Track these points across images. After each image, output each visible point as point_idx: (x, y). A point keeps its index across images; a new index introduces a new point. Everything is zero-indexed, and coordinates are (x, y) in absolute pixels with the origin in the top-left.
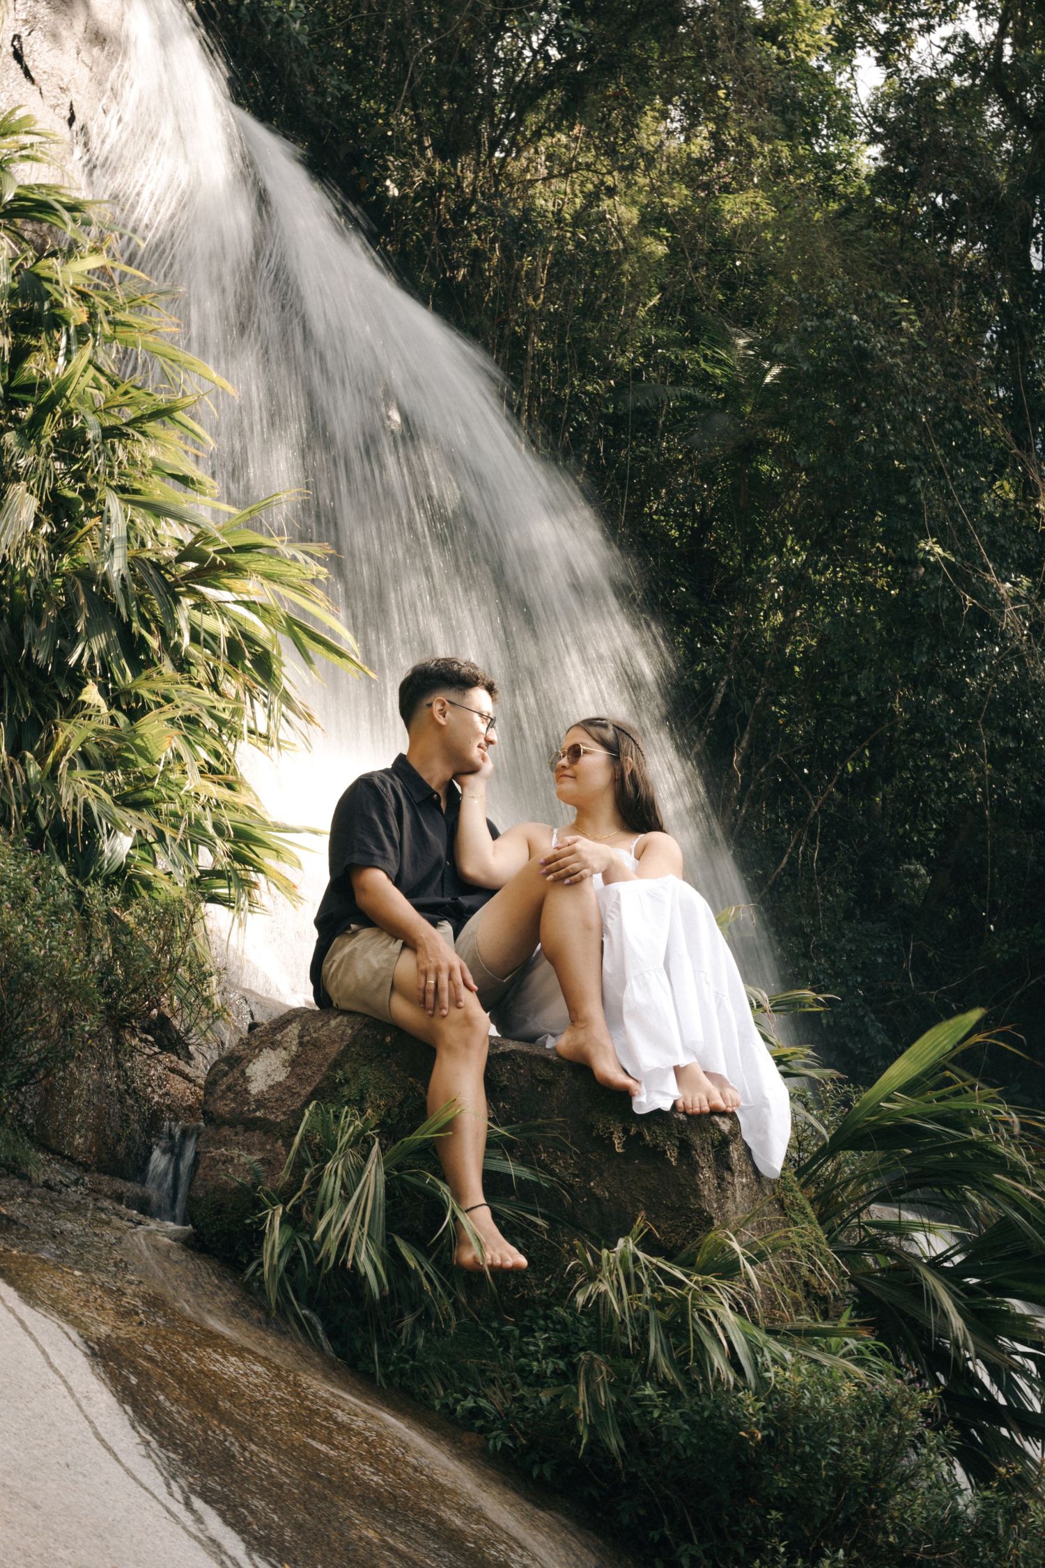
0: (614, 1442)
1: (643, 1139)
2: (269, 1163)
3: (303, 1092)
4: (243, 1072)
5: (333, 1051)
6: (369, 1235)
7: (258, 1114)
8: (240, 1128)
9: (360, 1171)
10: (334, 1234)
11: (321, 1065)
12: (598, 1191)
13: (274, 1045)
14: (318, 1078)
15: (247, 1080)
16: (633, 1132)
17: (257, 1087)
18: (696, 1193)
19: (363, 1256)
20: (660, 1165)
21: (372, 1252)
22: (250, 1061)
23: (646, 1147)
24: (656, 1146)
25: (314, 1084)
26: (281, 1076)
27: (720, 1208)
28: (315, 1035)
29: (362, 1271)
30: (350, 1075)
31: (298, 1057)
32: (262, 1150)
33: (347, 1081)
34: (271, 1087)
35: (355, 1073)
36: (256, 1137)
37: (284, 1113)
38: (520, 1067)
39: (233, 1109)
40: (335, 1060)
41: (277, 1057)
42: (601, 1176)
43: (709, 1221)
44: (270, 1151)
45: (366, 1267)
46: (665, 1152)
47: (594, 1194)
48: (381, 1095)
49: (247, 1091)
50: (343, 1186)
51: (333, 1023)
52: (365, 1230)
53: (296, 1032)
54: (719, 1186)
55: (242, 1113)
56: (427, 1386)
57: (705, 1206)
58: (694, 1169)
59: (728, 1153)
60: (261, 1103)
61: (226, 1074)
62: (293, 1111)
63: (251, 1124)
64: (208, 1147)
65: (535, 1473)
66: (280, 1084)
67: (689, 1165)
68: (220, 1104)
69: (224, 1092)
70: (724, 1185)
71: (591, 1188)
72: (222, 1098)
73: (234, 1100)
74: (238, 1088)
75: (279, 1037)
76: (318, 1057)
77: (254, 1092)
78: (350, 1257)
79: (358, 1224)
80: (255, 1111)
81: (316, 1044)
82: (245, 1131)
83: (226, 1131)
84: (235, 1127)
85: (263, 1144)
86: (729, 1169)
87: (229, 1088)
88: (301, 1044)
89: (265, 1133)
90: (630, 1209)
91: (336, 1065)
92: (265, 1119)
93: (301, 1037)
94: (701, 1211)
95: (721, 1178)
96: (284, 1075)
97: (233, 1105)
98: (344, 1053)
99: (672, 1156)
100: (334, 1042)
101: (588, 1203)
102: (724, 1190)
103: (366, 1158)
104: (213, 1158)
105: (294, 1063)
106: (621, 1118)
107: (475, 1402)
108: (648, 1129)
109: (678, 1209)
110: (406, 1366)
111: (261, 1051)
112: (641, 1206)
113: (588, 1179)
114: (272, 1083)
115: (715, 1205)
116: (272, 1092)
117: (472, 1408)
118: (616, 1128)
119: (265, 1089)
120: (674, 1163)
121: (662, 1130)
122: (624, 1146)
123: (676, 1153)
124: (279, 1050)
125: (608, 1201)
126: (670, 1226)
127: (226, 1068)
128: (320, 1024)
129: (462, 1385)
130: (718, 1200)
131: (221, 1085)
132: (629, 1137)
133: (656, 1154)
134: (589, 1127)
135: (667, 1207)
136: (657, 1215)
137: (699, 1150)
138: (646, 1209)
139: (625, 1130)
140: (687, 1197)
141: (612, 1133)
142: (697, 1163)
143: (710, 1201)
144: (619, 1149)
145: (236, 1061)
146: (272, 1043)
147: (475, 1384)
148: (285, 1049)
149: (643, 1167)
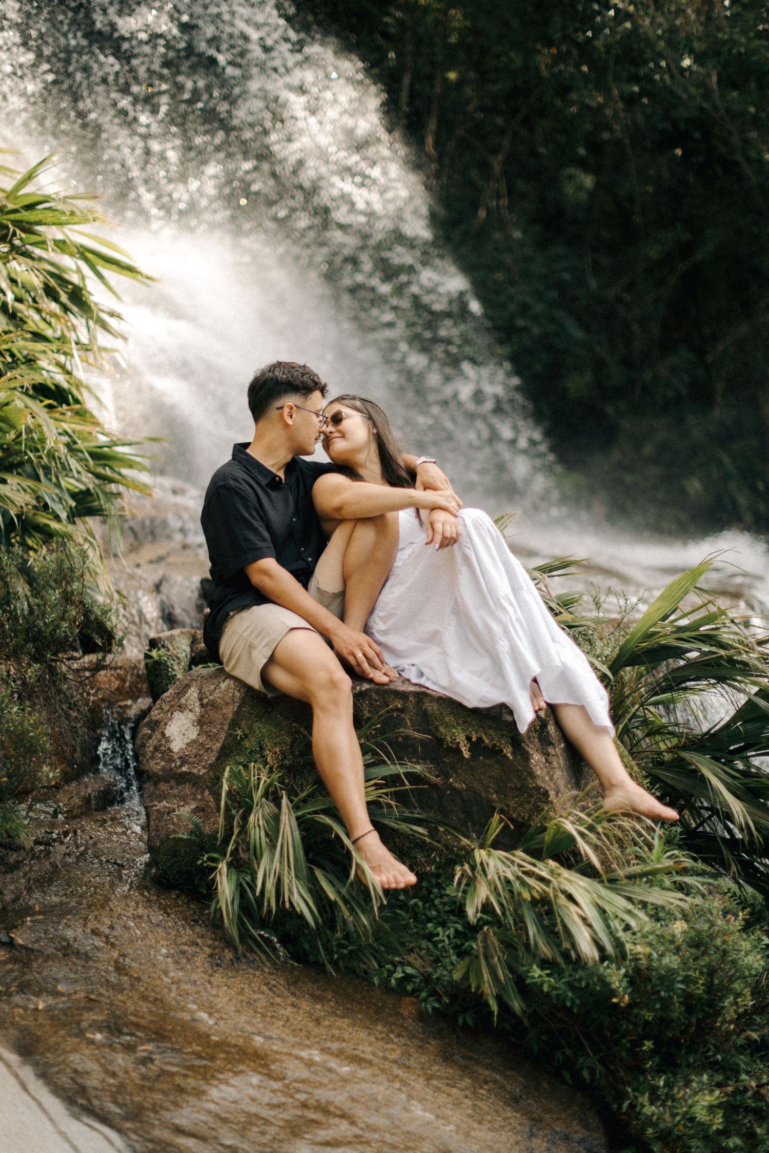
0: (517, 1005)
1: (483, 742)
2: (203, 810)
3: (214, 748)
4: (163, 734)
5: (229, 711)
6: (297, 876)
7: (184, 769)
8: (173, 782)
9: (277, 818)
10: (270, 885)
11: (222, 724)
12: (457, 785)
13: (181, 708)
14: (223, 736)
15: (168, 740)
16: (474, 739)
17: (177, 745)
18: (532, 775)
19: (296, 895)
20: (500, 759)
21: (302, 891)
22: (166, 724)
23: (486, 747)
24: (494, 746)
25: (221, 741)
26: (193, 734)
27: (551, 779)
28: (211, 698)
29: (298, 910)
30: (247, 732)
31: (203, 716)
32: (195, 799)
33: (246, 736)
34: (188, 745)
35: (251, 728)
36: (187, 789)
37: (204, 767)
38: (376, 701)
39: (164, 767)
40: (233, 720)
41: (187, 718)
42: (456, 773)
43: (546, 794)
44: (201, 799)
45: (301, 907)
46: (502, 750)
47: (454, 789)
48: (275, 744)
49: (170, 750)
50: (267, 835)
51: (223, 686)
52: (293, 873)
53: (196, 695)
54: (547, 760)
55: (171, 770)
56: (364, 963)
57: (540, 783)
58: (526, 757)
59: (548, 732)
60: (184, 760)
61: (150, 737)
62: (210, 764)
63: (181, 778)
64: (152, 801)
65: (460, 1021)
66: (194, 741)
67: (521, 755)
68: (152, 763)
69: (153, 753)
70: (550, 759)
71: (451, 784)
72: (152, 758)
73: (162, 759)
74: (163, 748)
75: (183, 701)
76: (217, 717)
77: (176, 750)
78: (287, 899)
79: (286, 868)
80: (181, 766)
81: (213, 705)
82: (178, 785)
83: (163, 787)
84: (169, 782)
85: (195, 794)
86: (551, 744)
87: (156, 749)
88: (202, 705)
89: (194, 785)
90: (484, 795)
91: (234, 724)
92: (190, 773)
93: (201, 699)
94: (538, 788)
95: (547, 754)
96: (196, 733)
97: (163, 763)
98: (237, 713)
99: (508, 752)
100: (227, 704)
101: (450, 794)
102: (550, 763)
103: (279, 806)
104: (158, 811)
105: (201, 722)
106: (463, 729)
107: (404, 972)
108: (486, 735)
109: (520, 789)
110: (346, 952)
111: (172, 714)
112: (492, 791)
113: (447, 777)
114: (188, 741)
115: (547, 779)
116: (190, 749)
117: (402, 977)
118: (461, 738)
119: (184, 747)
120: (511, 758)
121: (496, 732)
122: (469, 750)
123: (510, 749)
124: (187, 712)
125: (466, 790)
126: (517, 803)
127: (149, 732)
128: (213, 687)
129: (390, 957)
130: (548, 773)
131: (149, 747)
132: (472, 744)
133: (495, 752)
134: (440, 741)
135: (511, 788)
136: (506, 796)
137: (526, 741)
138: (496, 792)
139: (469, 738)
140: (525, 779)
141: (459, 743)
142: (528, 752)
143: (543, 777)
144: (467, 755)
145: (155, 724)
146: (180, 706)
147: (399, 955)
148: (191, 711)
149: (487, 761)
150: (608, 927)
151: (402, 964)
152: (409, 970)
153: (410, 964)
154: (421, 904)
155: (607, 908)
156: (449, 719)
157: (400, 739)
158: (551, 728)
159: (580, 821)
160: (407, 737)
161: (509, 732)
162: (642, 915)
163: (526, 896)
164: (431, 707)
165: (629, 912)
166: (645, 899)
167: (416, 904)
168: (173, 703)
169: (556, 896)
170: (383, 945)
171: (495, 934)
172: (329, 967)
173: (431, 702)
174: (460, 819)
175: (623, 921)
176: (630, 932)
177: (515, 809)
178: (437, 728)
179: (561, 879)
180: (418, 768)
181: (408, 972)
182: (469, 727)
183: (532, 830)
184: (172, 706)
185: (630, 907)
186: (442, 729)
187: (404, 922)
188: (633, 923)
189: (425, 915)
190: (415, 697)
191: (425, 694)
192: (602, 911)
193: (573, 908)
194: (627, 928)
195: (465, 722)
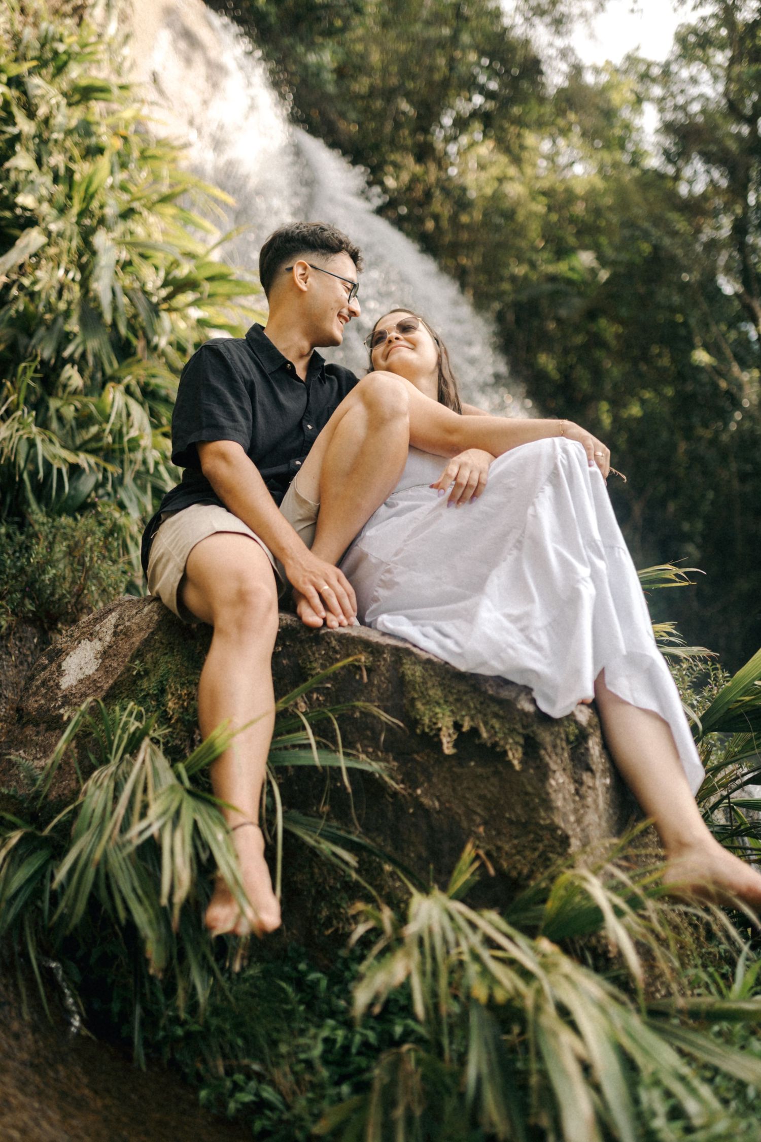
1: (479, 736)
3: (105, 686)
4: (60, 666)
5: (137, 640)
7: (62, 711)
8: (42, 727)
11: (125, 656)
12: (426, 801)
13: (92, 636)
14: (120, 670)
15: (60, 672)
16: (466, 728)
17: (68, 681)
18: (547, 804)
20: (500, 768)
22: (67, 654)
23: (483, 745)
24: (495, 745)
25: (116, 677)
26: (91, 669)
27: (579, 821)
28: (127, 624)
30: (149, 666)
31: (110, 647)
33: (147, 672)
34: (81, 681)
35: (156, 663)
36: (54, 737)
38: (336, 652)
39: (41, 706)
40: (138, 650)
41: (93, 649)
42: (429, 780)
43: (565, 841)
46: (506, 752)
47: (420, 806)
49: (58, 686)
51: (146, 610)
53: (113, 621)
54: (577, 792)
55: (48, 710)
56: (204, 1061)
57: (558, 820)
58: (544, 773)
59: (587, 749)
60: (66, 700)
61: (44, 668)
63: (54, 723)
64: (10, 748)
66: (88, 677)
67: (537, 768)
68: (32, 700)
69: (38, 688)
70: (583, 791)
71: (418, 797)
72: (35, 694)
73: (44, 696)
74: (51, 683)
75: (98, 627)
76: (125, 647)
77: (64, 687)
80: (60, 708)
81: (126, 633)
82: (46, 730)
83: (29, 731)
84: (38, 725)
86: (589, 769)
87: (44, 683)
88: (115, 634)
90: (465, 824)
91: (139, 654)
93: (116, 626)
94: (553, 828)
95: (579, 782)
96: (95, 668)
97: (43, 702)
98: (146, 642)
99: (515, 757)
100: (141, 630)
101: (413, 814)
102: (582, 797)
105: (105, 654)
106: (452, 711)
107: (257, 1094)
108: (486, 724)
109: (525, 825)
110: (180, 1032)
111: (80, 642)
112: (478, 820)
113: (414, 785)
114: (82, 677)
115: (572, 818)
116: (80, 686)
117: (254, 1102)
118: (446, 723)
119: (75, 683)
120: (518, 766)
121: (503, 724)
122: (456, 745)
123: (519, 754)
124: (96, 641)
125: (439, 812)
126: (515, 847)
127: (47, 662)
128: (134, 612)
129: (246, 1061)
130: (576, 811)
131: (37, 680)
132: (461, 735)
133: (495, 755)
134: (413, 723)
135: (511, 822)
136: (499, 833)
137: (549, 749)
138: (486, 823)
139: (457, 726)
140: (535, 810)
141: (440, 729)
142: (547, 765)
143: (565, 814)
144: (448, 749)
145: (57, 654)
146: (91, 634)
147: (262, 1061)
148: (100, 640)
149: (479, 770)
150: (636, 1100)
151: (260, 1078)
152: (268, 1093)
153: (272, 1083)
154: (324, 983)
155: (640, 1059)
156: (435, 693)
157: (357, 715)
158: (594, 746)
159: (616, 888)
160: (366, 714)
161: (524, 727)
162: (705, 1091)
163: (480, 992)
164: (412, 671)
165: (682, 1079)
166: (716, 1061)
167: (318, 981)
168: (84, 630)
169: (538, 1008)
170: (245, 1038)
171: (419, 1062)
172: (139, 1051)
173: (415, 663)
174: (420, 857)
175: (668, 1094)
176: (679, 1124)
177: (509, 856)
178: (413, 700)
179: (556, 977)
180: (375, 767)
181: (265, 1095)
182: (460, 710)
183: (528, 893)
184: (83, 633)
185: (686, 1070)
186: (419, 705)
187: (289, 1007)
188: (691, 1106)
189: (329, 1003)
190: (392, 655)
191: (408, 652)
192: (629, 1066)
193: (566, 1037)
194: (676, 1113)
195: (458, 700)
